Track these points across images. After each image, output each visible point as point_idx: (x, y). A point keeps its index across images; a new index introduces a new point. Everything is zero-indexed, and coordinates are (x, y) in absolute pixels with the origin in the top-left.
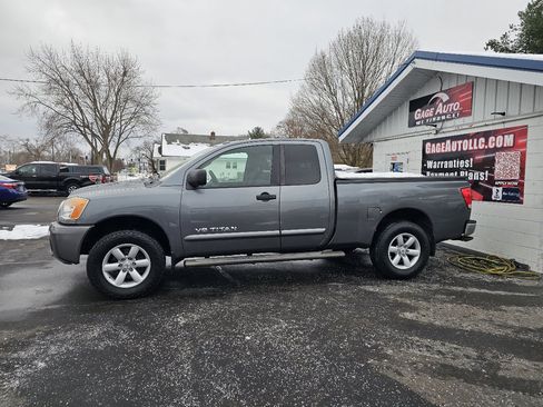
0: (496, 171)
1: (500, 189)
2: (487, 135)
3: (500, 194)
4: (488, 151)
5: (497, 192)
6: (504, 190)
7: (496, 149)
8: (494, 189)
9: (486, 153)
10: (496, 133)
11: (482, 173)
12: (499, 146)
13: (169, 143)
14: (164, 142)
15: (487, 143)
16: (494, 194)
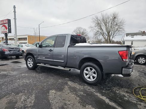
13: (127, 36)
14: (125, 35)
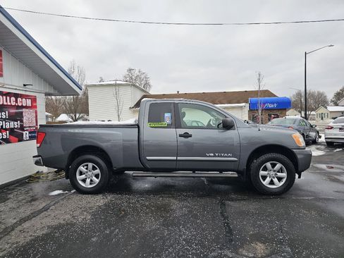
0: (24, 121)
1: (28, 133)
2: (16, 96)
3: (28, 136)
4: (18, 107)
5: (26, 135)
6: (29, 133)
7: (22, 107)
8: (24, 133)
9: (17, 109)
10: (22, 96)
11: (16, 123)
12: (24, 105)
15: (16, 101)
16: (24, 136)
